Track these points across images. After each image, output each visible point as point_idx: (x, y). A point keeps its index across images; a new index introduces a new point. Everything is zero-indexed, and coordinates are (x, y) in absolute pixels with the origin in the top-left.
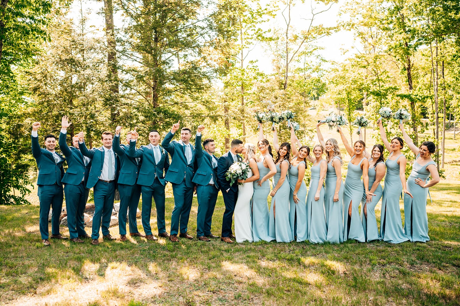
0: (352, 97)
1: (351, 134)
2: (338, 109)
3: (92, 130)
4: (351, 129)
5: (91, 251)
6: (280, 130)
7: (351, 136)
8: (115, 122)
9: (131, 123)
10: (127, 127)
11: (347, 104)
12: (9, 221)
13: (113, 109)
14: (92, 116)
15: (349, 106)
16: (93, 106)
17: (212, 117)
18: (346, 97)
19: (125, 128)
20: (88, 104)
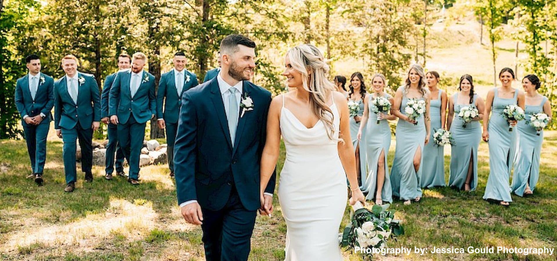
0: (497, 6)
1: (494, 60)
2: (480, 22)
3: (123, 49)
4: (494, 53)
5: (117, 188)
6: (378, 53)
7: (494, 64)
8: (154, 39)
9: (173, 40)
10: (167, 46)
11: (490, 16)
12: (23, 156)
13: (151, 23)
14: (124, 31)
15: (492, 19)
16: (125, 17)
17: (279, 35)
18: (488, 6)
19: (165, 47)
20: (119, 14)
